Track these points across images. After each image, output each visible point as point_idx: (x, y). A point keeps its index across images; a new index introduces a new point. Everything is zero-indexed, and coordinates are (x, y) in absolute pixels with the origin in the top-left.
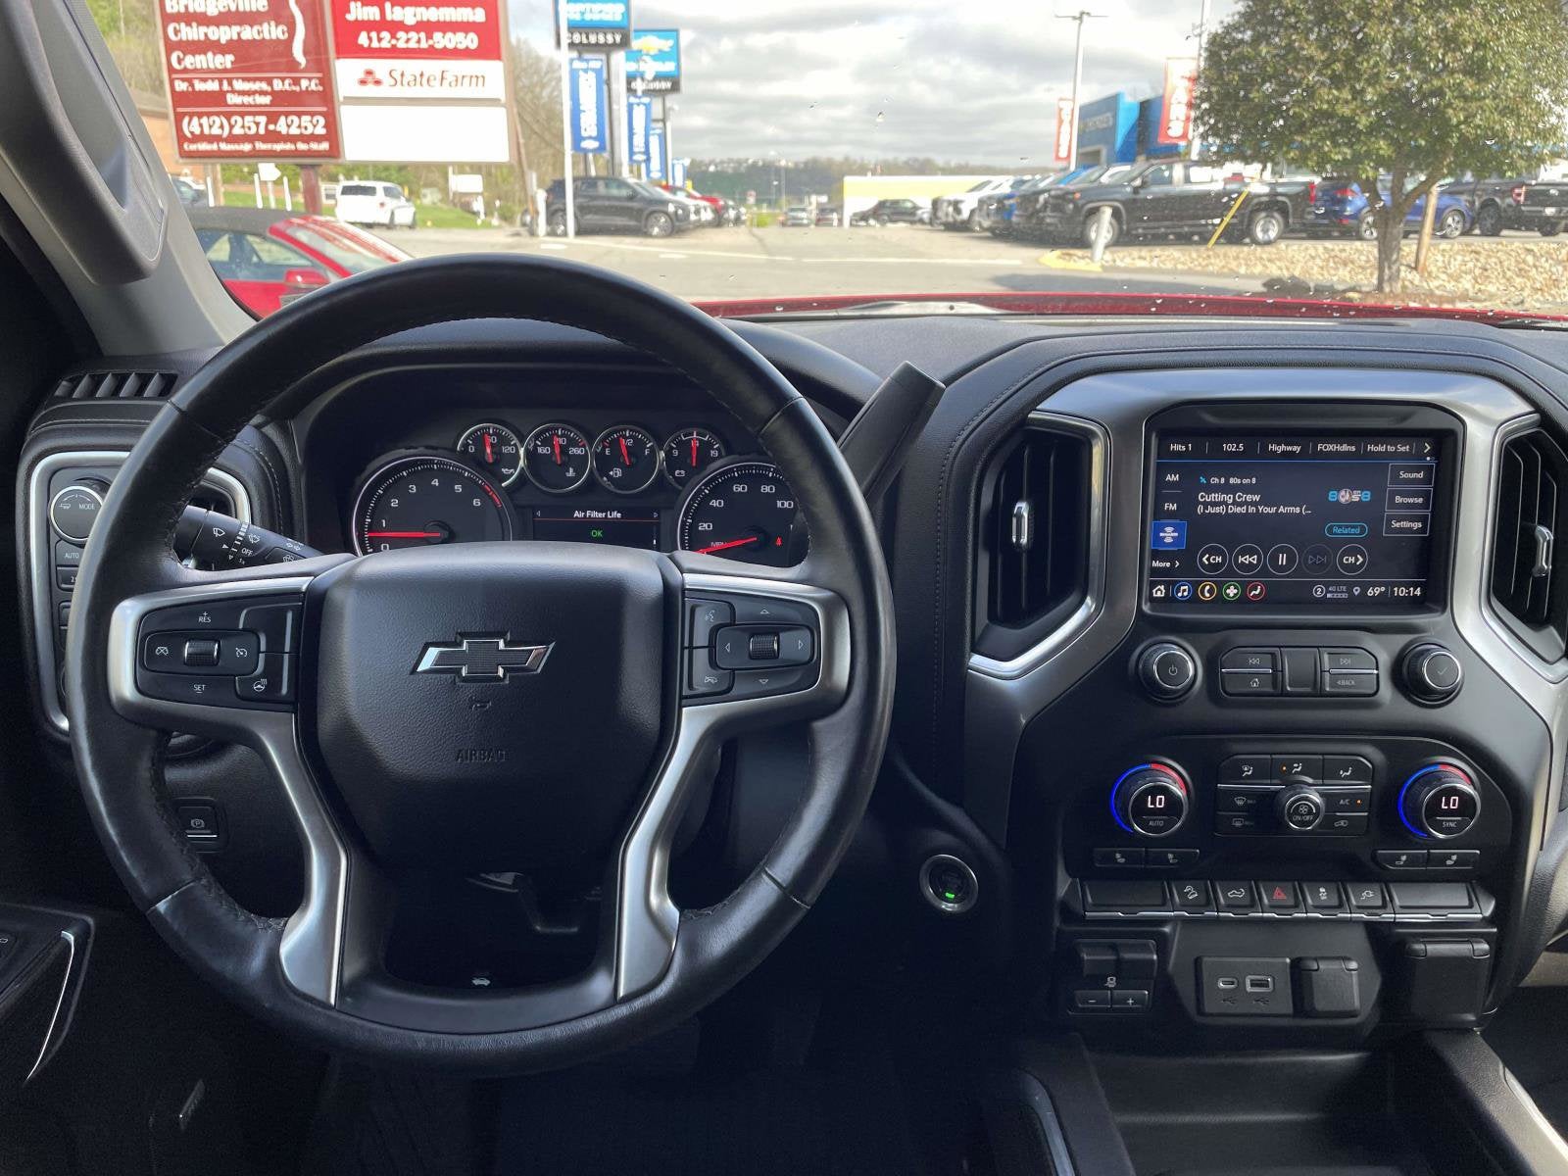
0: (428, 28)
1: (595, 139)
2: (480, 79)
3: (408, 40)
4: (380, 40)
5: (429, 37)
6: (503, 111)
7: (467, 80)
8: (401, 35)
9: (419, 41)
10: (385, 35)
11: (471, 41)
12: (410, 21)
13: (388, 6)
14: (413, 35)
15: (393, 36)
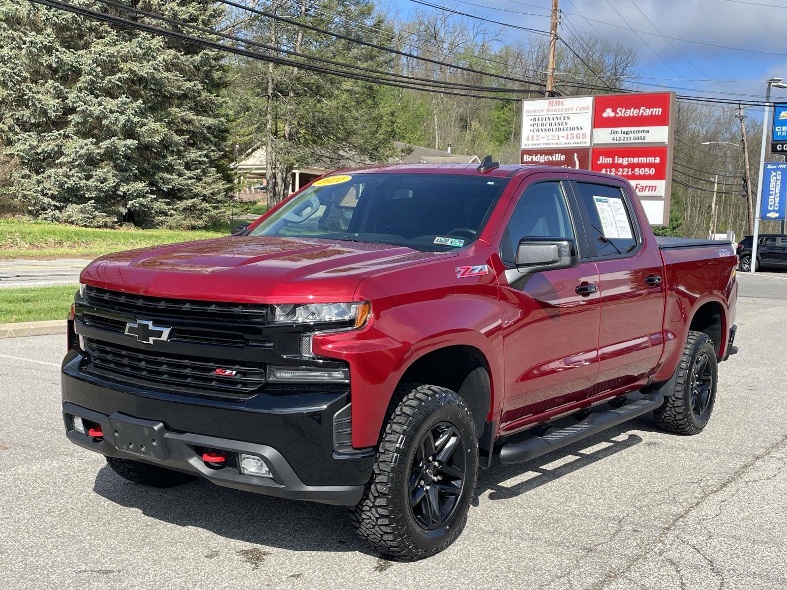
0: (632, 166)
1: (776, 212)
2: (654, 188)
3: (623, 172)
4: (610, 172)
5: (633, 170)
6: (663, 202)
7: (647, 189)
8: (621, 170)
9: (628, 172)
10: (614, 170)
11: (652, 171)
12: (625, 163)
13: (616, 157)
14: (626, 170)
15: (617, 170)
